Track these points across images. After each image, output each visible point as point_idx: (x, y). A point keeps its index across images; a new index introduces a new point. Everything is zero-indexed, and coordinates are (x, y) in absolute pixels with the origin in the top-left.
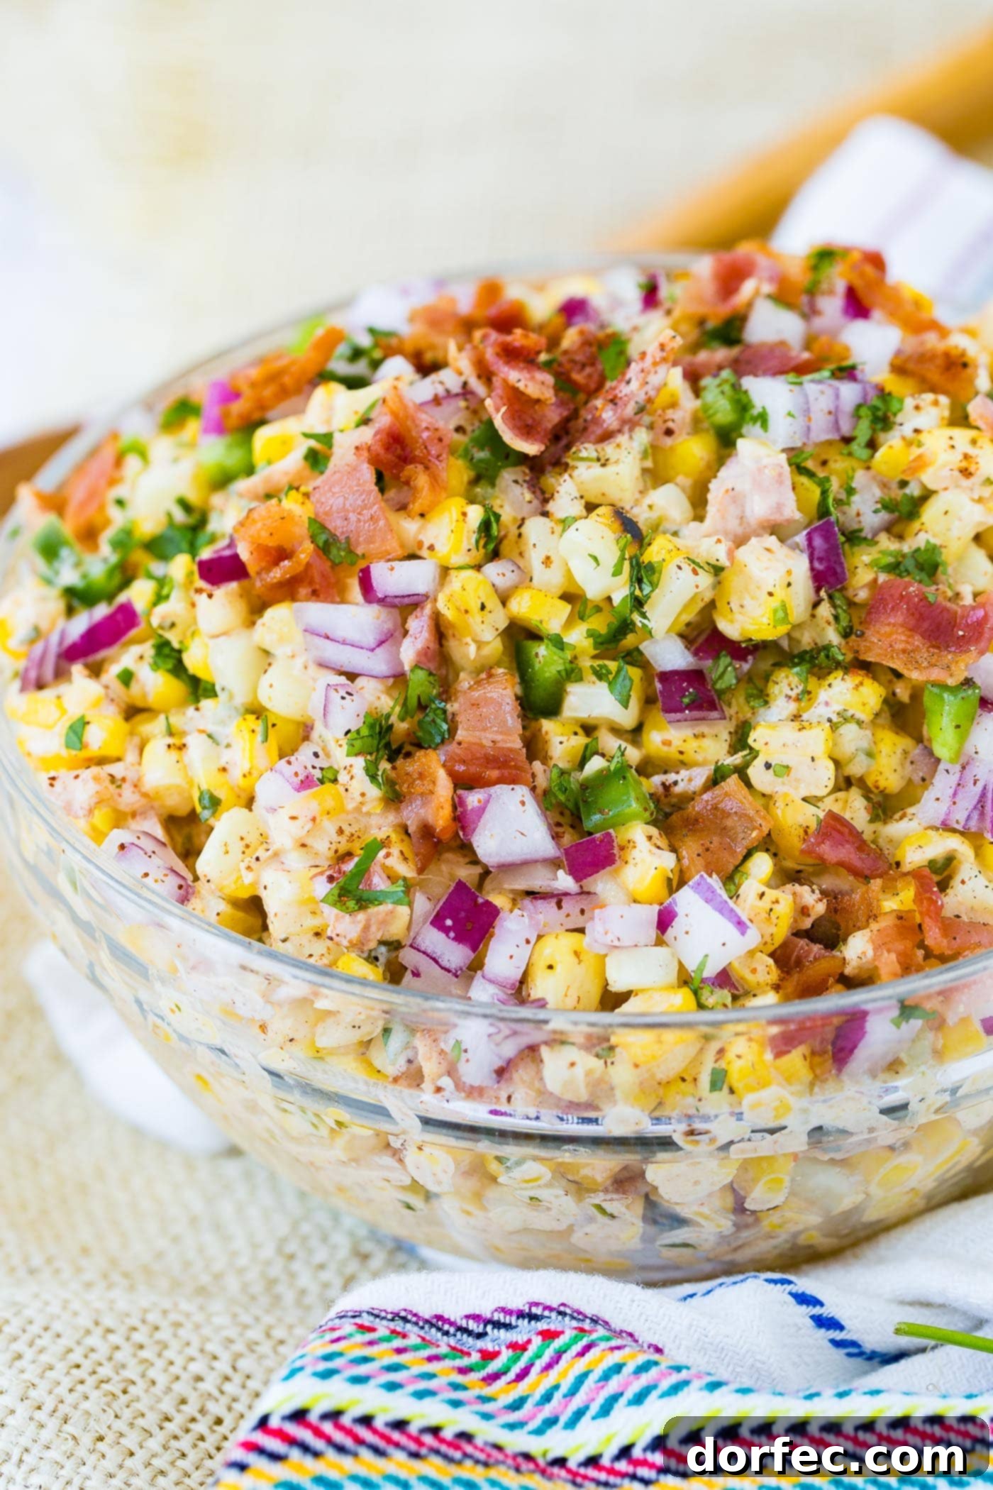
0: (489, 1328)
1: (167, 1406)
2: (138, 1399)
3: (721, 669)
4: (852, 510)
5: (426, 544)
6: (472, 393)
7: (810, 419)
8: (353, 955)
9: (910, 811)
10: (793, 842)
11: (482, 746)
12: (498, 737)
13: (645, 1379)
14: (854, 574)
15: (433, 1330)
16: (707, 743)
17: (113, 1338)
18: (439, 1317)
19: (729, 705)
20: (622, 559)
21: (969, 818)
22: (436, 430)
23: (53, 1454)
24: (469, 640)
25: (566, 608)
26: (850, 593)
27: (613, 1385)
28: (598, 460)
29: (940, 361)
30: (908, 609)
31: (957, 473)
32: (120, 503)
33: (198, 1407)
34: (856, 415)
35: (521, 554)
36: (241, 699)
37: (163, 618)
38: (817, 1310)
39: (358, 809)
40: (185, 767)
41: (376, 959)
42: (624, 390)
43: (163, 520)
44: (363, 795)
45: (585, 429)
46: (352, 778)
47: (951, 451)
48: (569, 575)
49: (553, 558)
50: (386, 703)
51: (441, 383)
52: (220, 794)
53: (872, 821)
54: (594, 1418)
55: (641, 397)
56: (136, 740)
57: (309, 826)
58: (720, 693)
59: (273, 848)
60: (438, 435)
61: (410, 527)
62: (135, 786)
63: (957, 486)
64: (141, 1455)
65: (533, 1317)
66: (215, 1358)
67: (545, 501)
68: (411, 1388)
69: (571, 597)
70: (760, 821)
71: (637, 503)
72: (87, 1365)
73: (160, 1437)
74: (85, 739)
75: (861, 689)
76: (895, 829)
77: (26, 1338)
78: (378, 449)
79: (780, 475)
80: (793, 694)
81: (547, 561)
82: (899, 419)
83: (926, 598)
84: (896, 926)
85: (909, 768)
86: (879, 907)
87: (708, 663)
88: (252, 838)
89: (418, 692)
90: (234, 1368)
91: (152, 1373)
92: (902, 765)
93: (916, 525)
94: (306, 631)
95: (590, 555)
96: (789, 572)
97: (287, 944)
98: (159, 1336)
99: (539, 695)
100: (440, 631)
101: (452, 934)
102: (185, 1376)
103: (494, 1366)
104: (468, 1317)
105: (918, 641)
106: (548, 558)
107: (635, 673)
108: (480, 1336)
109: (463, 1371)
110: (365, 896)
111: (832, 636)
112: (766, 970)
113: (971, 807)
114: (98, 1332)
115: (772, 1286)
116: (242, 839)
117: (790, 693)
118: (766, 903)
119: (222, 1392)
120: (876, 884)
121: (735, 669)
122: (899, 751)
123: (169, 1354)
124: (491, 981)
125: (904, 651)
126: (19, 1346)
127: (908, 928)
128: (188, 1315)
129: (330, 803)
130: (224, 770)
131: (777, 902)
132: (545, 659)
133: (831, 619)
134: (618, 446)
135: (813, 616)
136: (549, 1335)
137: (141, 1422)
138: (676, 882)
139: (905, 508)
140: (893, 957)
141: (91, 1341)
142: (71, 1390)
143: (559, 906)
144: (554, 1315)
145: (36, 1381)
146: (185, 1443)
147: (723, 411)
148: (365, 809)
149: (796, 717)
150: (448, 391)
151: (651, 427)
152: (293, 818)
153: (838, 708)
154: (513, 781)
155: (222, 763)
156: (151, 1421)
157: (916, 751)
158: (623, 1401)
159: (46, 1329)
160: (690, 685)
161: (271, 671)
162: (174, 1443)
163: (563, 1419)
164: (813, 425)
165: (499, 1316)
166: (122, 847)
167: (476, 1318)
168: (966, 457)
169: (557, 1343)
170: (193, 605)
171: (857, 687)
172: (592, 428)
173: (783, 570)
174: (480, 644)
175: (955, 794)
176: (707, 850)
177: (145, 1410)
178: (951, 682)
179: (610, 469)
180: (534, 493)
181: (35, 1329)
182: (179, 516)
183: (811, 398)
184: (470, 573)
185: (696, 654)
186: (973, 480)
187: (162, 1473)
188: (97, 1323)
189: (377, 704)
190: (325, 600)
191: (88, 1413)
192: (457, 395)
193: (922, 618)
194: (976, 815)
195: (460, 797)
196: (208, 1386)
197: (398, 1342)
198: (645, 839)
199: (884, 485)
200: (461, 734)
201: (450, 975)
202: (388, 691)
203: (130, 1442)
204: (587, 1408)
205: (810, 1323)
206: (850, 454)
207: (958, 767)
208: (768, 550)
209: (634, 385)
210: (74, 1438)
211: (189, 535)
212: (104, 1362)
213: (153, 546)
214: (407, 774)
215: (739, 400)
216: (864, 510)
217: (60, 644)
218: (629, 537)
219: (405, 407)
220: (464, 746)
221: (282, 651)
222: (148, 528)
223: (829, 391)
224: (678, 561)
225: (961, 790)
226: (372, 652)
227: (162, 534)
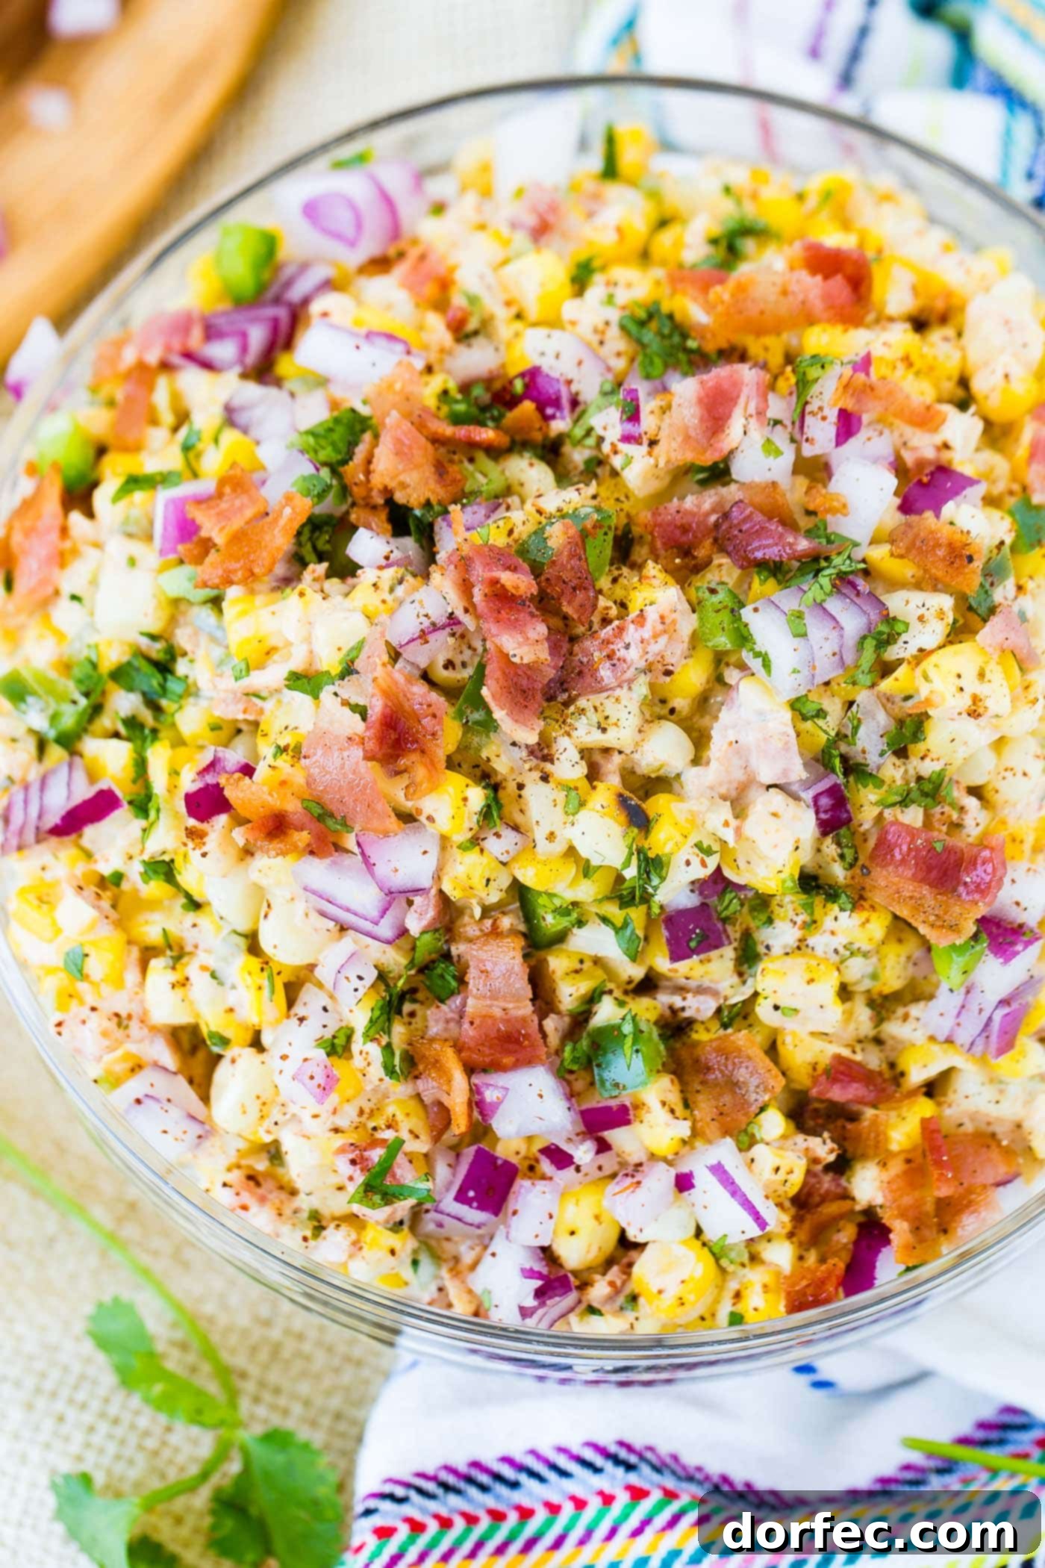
3: (726, 902)
4: (858, 747)
5: (425, 812)
6: (460, 626)
7: (814, 668)
8: (380, 1228)
9: (913, 1011)
11: (494, 1020)
12: (510, 1006)
14: (860, 812)
16: (712, 965)
19: (734, 925)
20: (631, 854)
21: (973, 1044)
22: (429, 706)
24: (473, 902)
25: (569, 871)
26: (856, 828)
28: (598, 723)
29: (941, 553)
30: (916, 864)
31: (965, 715)
32: (75, 596)
34: (860, 646)
35: (521, 811)
39: (377, 1088)
40: (192, 1003)
41: (400, 1225)
42: (622, 651)
43: (129, 649)
44: (379, 1083)
45: (583, 679)
46: (369, 1064)
47: (958, 695)
49: (557, 833)
50: (393, 958)
51: (426, 616)
52: (228, 1033)
55: (641, 664)
56: (136, 954)
58: (725, 920)
59: (291, 1111)
60: (430, 711)
62: (142, 1022)
63: (964, 720)
67: (544, 758)
70: (772, 1082)
74: (85, 971)
75: (868, 926)
76: (899, 1028)
78: (372, 744)
79: (786, 743)
80: (799, 920)
81: (551, 837)
82: (904, 637)
83: (934, 849)
84: (906, 1173)
85: (911, 969)
86: (887, 1139)
87: (713, 900)
88: (268, 1096)
89: (425, 951)
92: (905, 967)
93: (921, 747)
94: (306, 889)
96: (797, 840)
99: (543, 933)
100: (448, 907)
101: (475, 1204)
105: (926, 890)
106: (552, 834)
110: (391, 1190)
111: (838, 870)
112: (783, 1221)
113: (975, 1034)
116: (258, 1097)
117: (795, 918)
118: (781, 1176)
121: (740, 901)
122: (903, 959)
124: (514, 1241)
125: (911, 898)
127: (915, 1170)
129: (349, 1093)
130: (231, 1010)
131: (792, 1172)
133: (836, 854)
134: (617, 700)
135: (819, 850)
139: (908, 728)
140: (900, 1211)
143: (578, 1169)
147: (720, 638)
148: (384, 1087)
149: (801, 946)
150: (433, 624)
151: (649, 671)
153: (845, 942)
154: (526, 1061)
155: (229, 1004)
157: (920, 953)
160: (696, 927)
161: (270, 920)
164: (817, 672)
166: (138, 1100)
168: (975, 700)
170: (186, 845)
171: (864, 923)
172: (588, 679)
173: (791, 843)
175: (959, 1014)
176: (721, 1114)
178: (960, 942)
180: (531, 753)
182: (144, 643)
183: (816, 648)
184: (469, 851)
185: (701, 895)
186: (981, 721)
189: (386, 962)
190: (323, 859)
192: (445, 626)
193: (929, 869)
194: (980, 1042)
195: (475, 1082)
198: (659, 1105)
199: (891, 706)
201: (473, 1227)
206: (854, 684)
207: (963, 990)
208: (775, 815)
209: (632, 649)
211: (158, 672)
213: (121, 675)
214: (424, 1056)
215: (738, 629)
216: (869, 743)
217: (40, 817)
218: (636, 830)
219: (396, 683)
220: (477, 1022)
221: (279, 897)
222: (112, 657)
223: (835, 634)
224: (687, 852)
225: (964, 1012)
226: (376, 923)
227: (129, 664)
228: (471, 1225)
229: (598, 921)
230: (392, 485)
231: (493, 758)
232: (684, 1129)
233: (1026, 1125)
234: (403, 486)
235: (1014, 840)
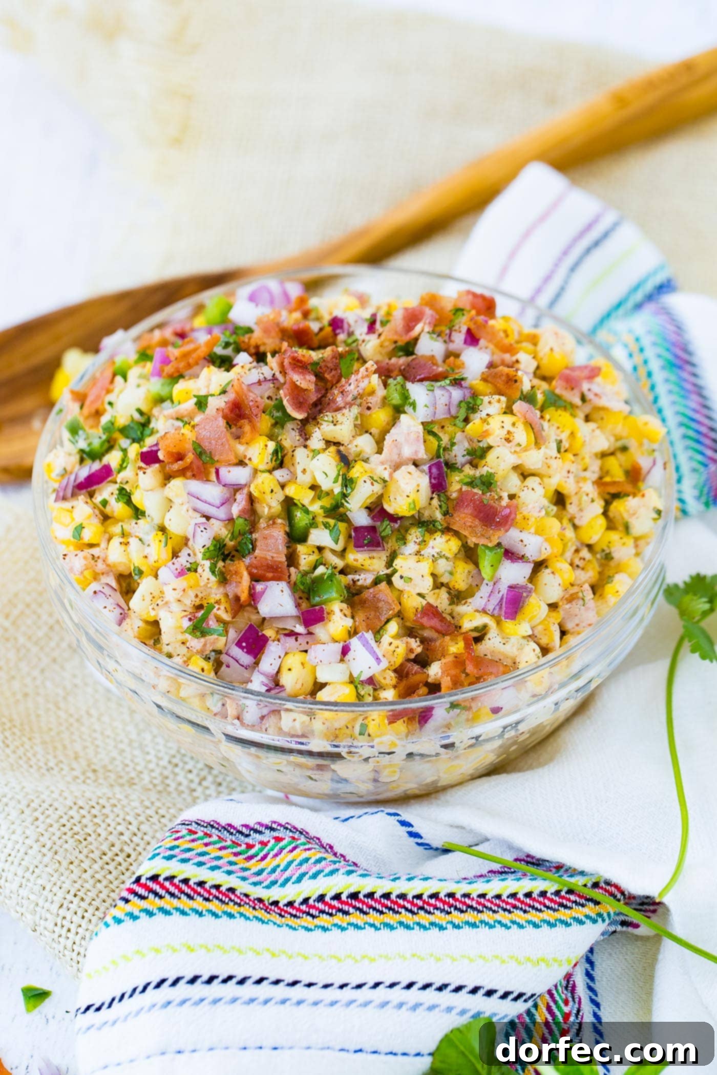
0: (252, 832)
1: (104, 847)
2: (91, 844)
3: (384, 527)
4: (453, 453)
5: (248, 457)
6: (277, 379)
7: (436, 408)
8: (198, 657)
9: (469, 600)
10: (410, 615)
11: (266, 559)
12: (275, 555)
13: (318, 867)
14: (451, 485)
15: (225, 832)
16: (375, 561)
17: (83, 812)
18: (230, 825)
19: (387, 543)
20: (339, 475)
21: (494, 609)
22: (257, 399)
23: (49, 870)
24: (265, 505)
25: (311, 494)
26: (449, 494)
27: (304, 868)
28: (333, 422)
29: (504, 378)
30: (474, 507)
31: (503, 440)
32: (110, 404)
33: (119, 848)
34: (459, 406)
35: (293, 465)
36: (157, 521)
37: (123, 479)
38: (410, 829)
39: (206, 585)
40: (128, 554)
41: (209, 658)
42: (348, 388)
43: (130, 419)
44: (208, 579)
45: (329, 404)
46: (204, 571)
47: (501, 429)
48: (314, 478)
49: (307, 470)
50: (224, 533)
51: (262, 374)
52: (143, 568)
53: (450, 604)
54: (293, 883)
55: (355, 393)
56: (107, 536)
57: (182, 593)
58: (383, 538)
59: (165, 600)
60: (257, 404)
61: (241, 449)
62: (104, 561)
63: (504, 446)
64: (90, 872)
65: (272, 829)
66: (130, 823)
67: (306, 439)
68: (208, 865)
69: (314, 487)
70: (394, 606)
71: (351, 442)
72: (69, 825)
73: (100, 863)
74: (82, 534)
75: (449, 542)
76: (461, 609)
77: (40, 810)
78: (227, 411)
79: (418, 437)
80: (418, 541)
81: (304, 471)
82: (480, 408)
83: (483, 502)
84: (454, 661)
85: (470, 579)
86: (448, 650)
87: (378, 524)
88: (156, 594)
89: (239, 528)
90: (138, 829)
91: (99, 830)
92: (467, 578)
93: (483, 462)
94: (188, 494)
95: (324, 472)
96: (418, 485)
97: (169, 647)
98: (105, 811)
99: (297, 533)
100: (251, 499)
101: (245, 650)
102: (115, 832)
103: (252, 852)
104: (243, 826)
105: (477, 522)
106: (304, 470)
107: (342, 526)
108: (247, 836)
109: (236, 854)
110: (205, 630)
111: (438, 515)
112: (390, 678)
113: (496, 604)
114: (75, 808)
115: (389, 817)
116: (151, 593)
117: (416, 540)
118: (392, 648)
119: (132, 841)
120: (447, 638)
121: (391, 527)
122: (466, 571)
123: (108, 821)
124: (261, 673)
125: (470, 526)
126: (37, 814)
127: (459, 662)
128: (119, 800)
129: (192, 582)
130: (146, 557)
131: (398, 647)
132: (300, 518)
133: (438, 507)
134: (343, 414)
135: (430, 504)
136: (278, 839)
137: (91, 855)
138: (353, 632)
139: (479, 453)
140: (449, 678)
141: (72, 813)
142: (60, 838)
143: (296, 640)
144: (282, 829)
145: (44, 832)
146: (111, 867)
147: (396, 399)
148: (209, 586)
149: (418, 553)
150: (265, 378)
151: (360, 405)
152: (174, 589)
153: (438, 550)
154: (278, 579)
155: (145, 554)
156: (97, 854)
157: (474, 571)
158: (307, 876)
159: (51, 806)
160: (368, 534)
161: (172, 510)
162: (106, 867)
163: (280, 882)
164: (437, 411)
165: (257, 827)
166: (95, 592)
167: (246, 826)
168: (509, 432)
169: (282, 844)
170: (137, 474)
171: (447, 541)
172: (332, 404)
173: (415, 485)
174: (270, 507)
175: (490, 596)
176: (368, 618)
177: (94, 849)
178: (490, 545)
179: (338, 427)
180: (301, 435)
181: (46, 805)
182: (137, 416)
183: (437, 398)
184: (267, 475)
185: (373, 518)
186: (511, 444)
187: (99, 881)
188: (75, 804)
189: (220, 532)
190: (198, 479)
191: (66, 850)
192: (269, 380)
193: (480, 512)
194: (497, 608)
195: (253, 585)
196: (125, 838)
197: (207, 840)
198: (339, 611)
199: (470, 440)
200: (257, 552)
201: (243, 668)
202: (226, 526)
203: (85, 865)
204: (291, 877)
205: (406, 835)
206: (455, 425)
207: (492, 583)
208: (409, 473)
209: (352, 387)
210: (59, 862)
211: (141, 428)
212: (77, 824)
213: (124, 431)
214: (230, 571)
215: (404, 394)
216: (459, 454)
217: (75, 481)
218: (342, 464)
219: (242, 389)
220: (258, 559)
221: (177, 501)
222: (122, 421)
223: (446, 394)
224: (365, 478)
225: (492, 594)
226: (218, 508)
227: (129, 426)
228: (242, 666)
229: (323, 527)
230: (259, 343)
231: (283, 440)
232: (349, 622)
233: (518, 660)
234: (264, 344)
235: (524, 519)
